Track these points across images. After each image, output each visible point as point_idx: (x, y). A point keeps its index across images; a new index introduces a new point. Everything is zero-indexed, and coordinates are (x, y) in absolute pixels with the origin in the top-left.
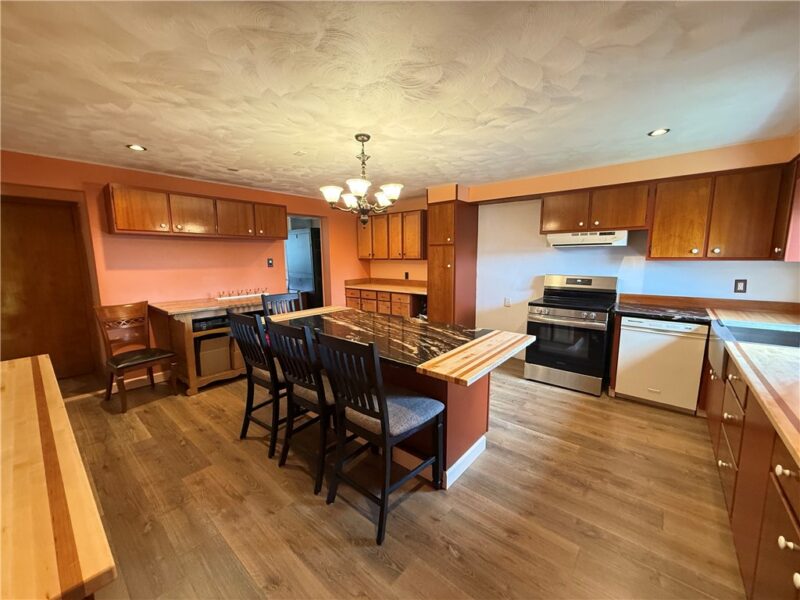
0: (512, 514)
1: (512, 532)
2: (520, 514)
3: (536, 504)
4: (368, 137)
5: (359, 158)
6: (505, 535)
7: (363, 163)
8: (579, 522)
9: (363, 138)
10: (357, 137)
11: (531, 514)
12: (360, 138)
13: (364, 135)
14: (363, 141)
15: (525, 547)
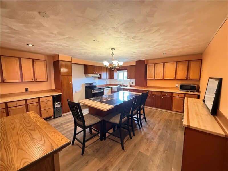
4: (114, 49)
7: (113, 56)
9: (113, 49)
10: (111, 49)
14: (113, 50)
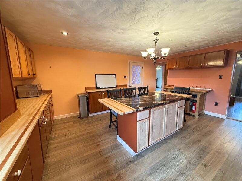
0: (103, 148)
1: (98, 145)
2: (101, 150)
3: (101, 156)
5: (154, 41)
6: (99, 144)
7: (156, 42)
8: (89, 162)
11: (99, 152)
12: (155, 34)
13: (157, 32)
15: (93, 145)
